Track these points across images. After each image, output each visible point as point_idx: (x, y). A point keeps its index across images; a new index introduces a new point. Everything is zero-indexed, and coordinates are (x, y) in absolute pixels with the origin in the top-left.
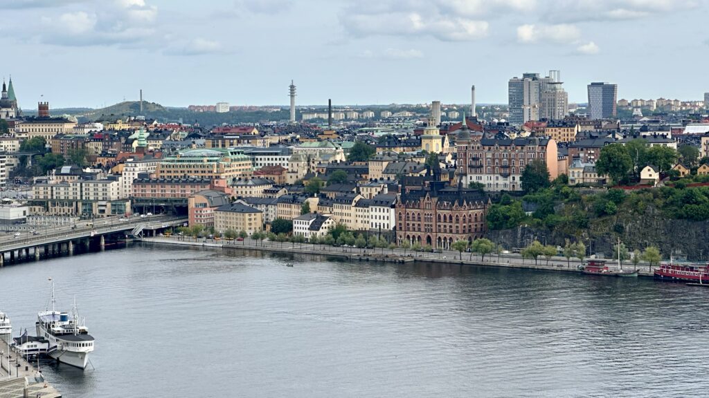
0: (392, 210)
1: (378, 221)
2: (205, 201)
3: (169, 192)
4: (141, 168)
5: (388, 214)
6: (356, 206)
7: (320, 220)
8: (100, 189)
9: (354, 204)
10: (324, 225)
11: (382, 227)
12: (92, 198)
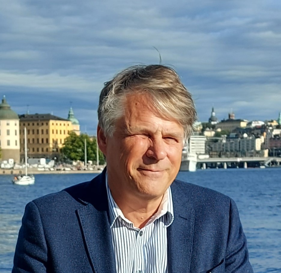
12: (245, 149)
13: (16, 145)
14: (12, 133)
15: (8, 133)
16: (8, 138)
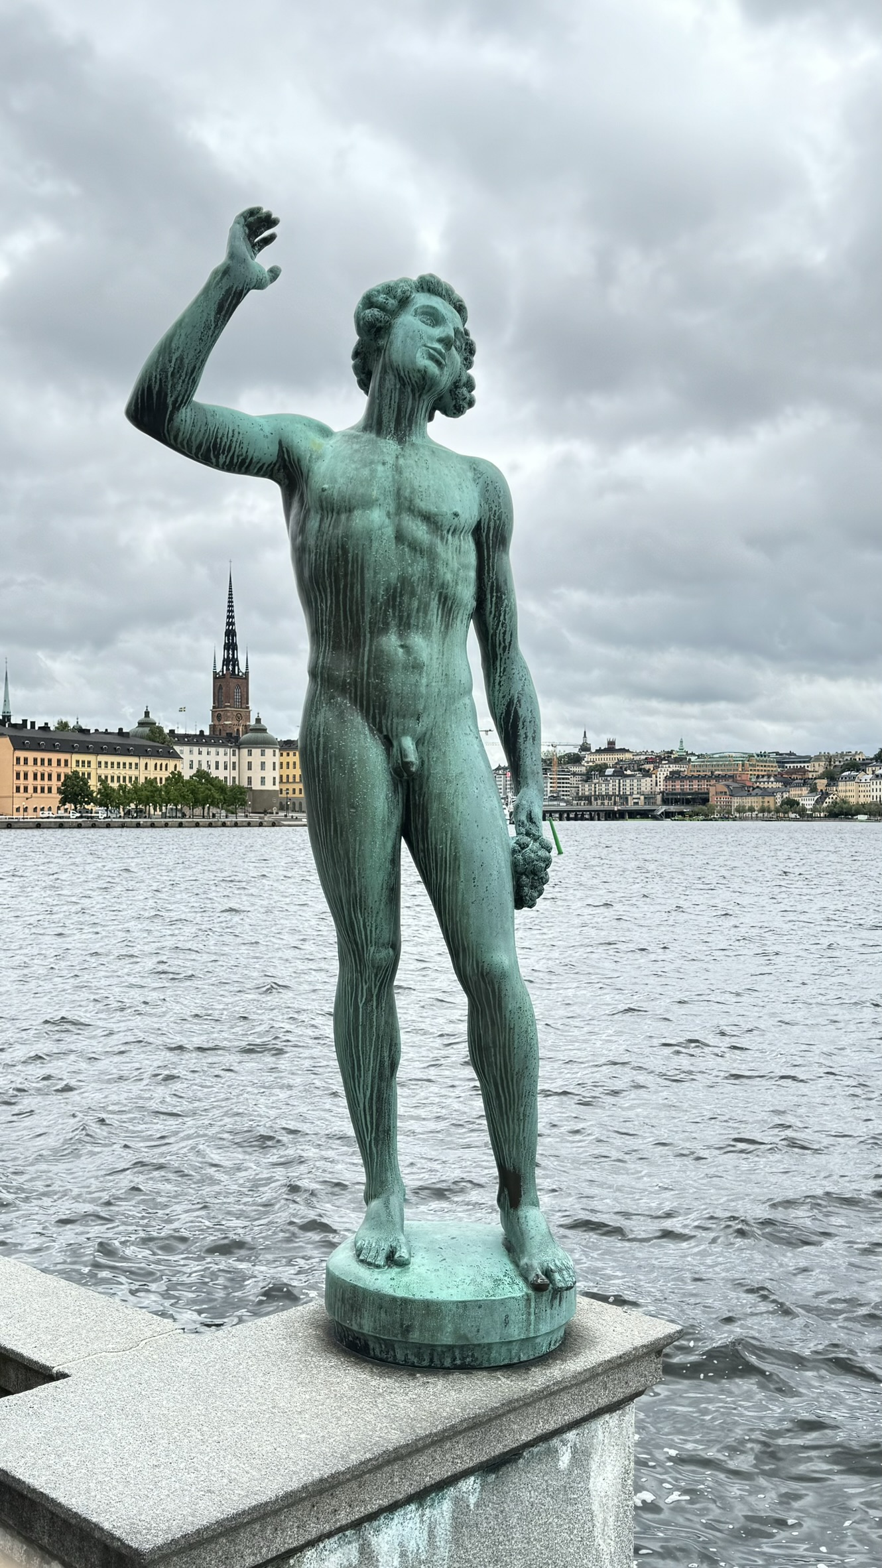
2: (726, 790)
3: (695, 786)
4: (673, 768)
6: (858, 782)
7: (825, 795)
8: (635, 785)
10: (827, 800)
12: (628, 793)
13: (274, 784)
14: (269, 766)
15: (263, 764)
16: (263, 774)
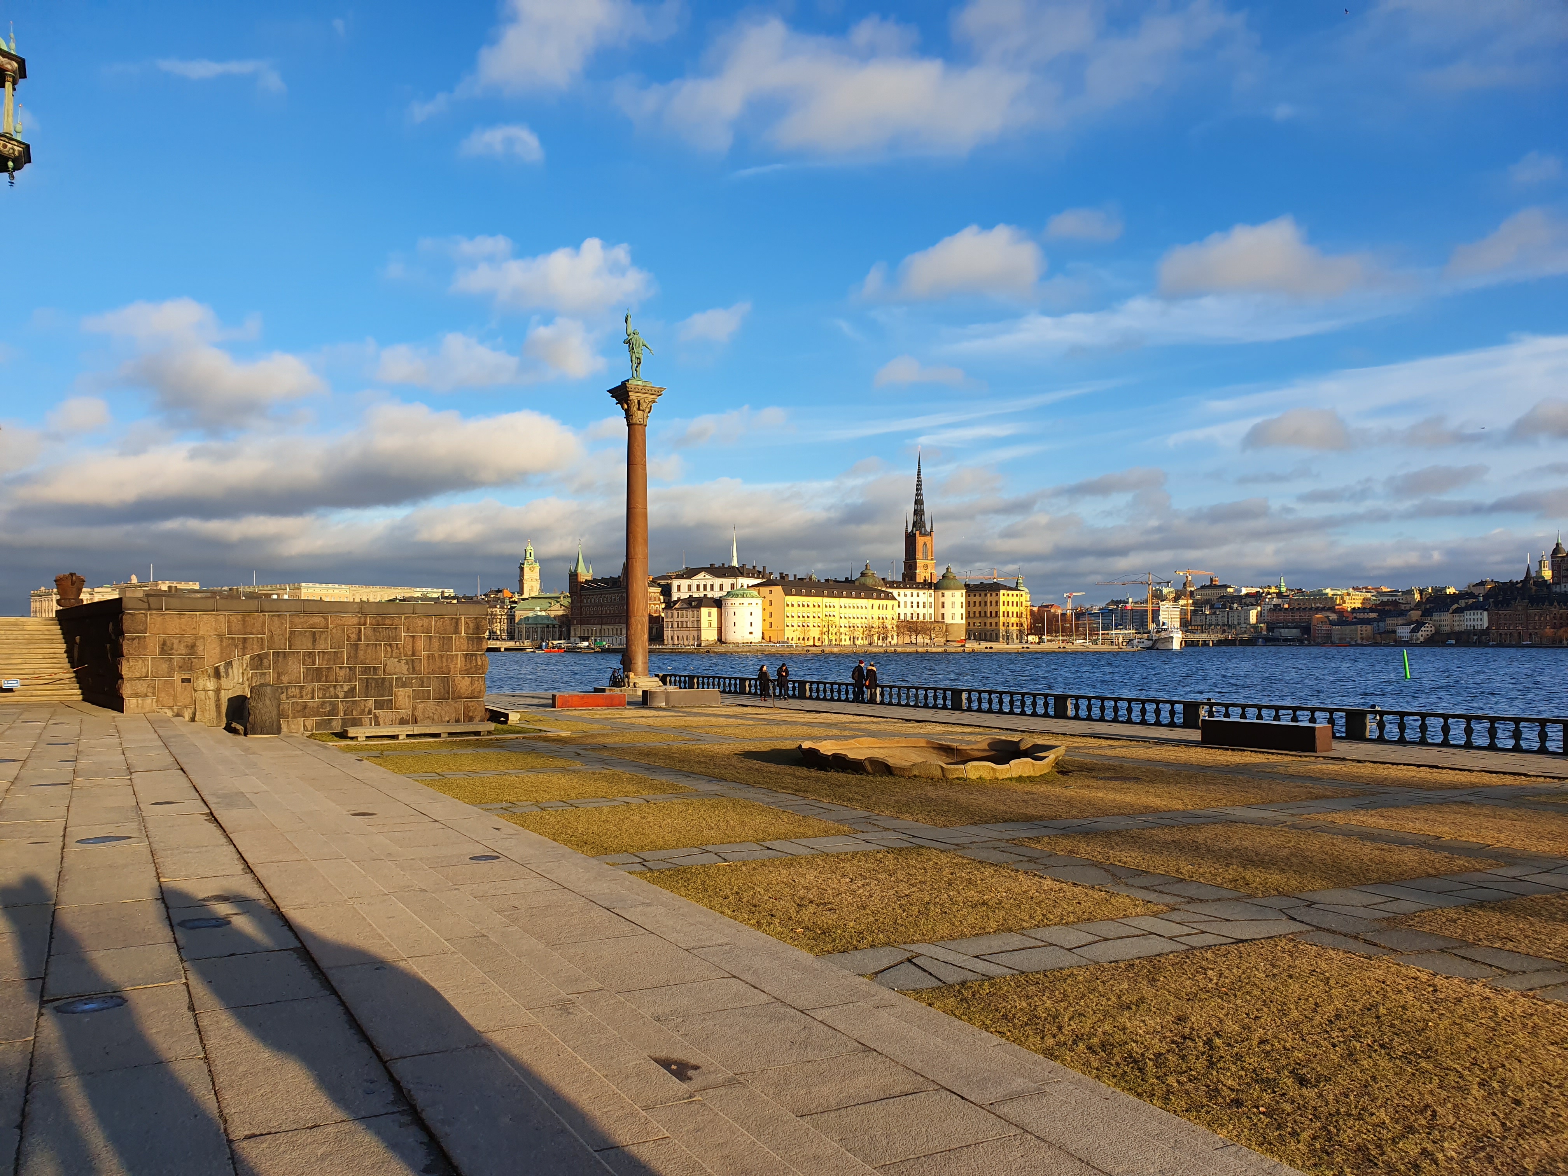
0: (1485, 613)
1: (1472, 623)
2: (1326, 620)
3: (1297, 616)
4: (1275, 601)
5: (1481, 617)
6: (1452, 613)
9: (1451, 611)
11: (1476, 628)
13: (962, 619)
14: (958, 605)
15: (953, 603)
